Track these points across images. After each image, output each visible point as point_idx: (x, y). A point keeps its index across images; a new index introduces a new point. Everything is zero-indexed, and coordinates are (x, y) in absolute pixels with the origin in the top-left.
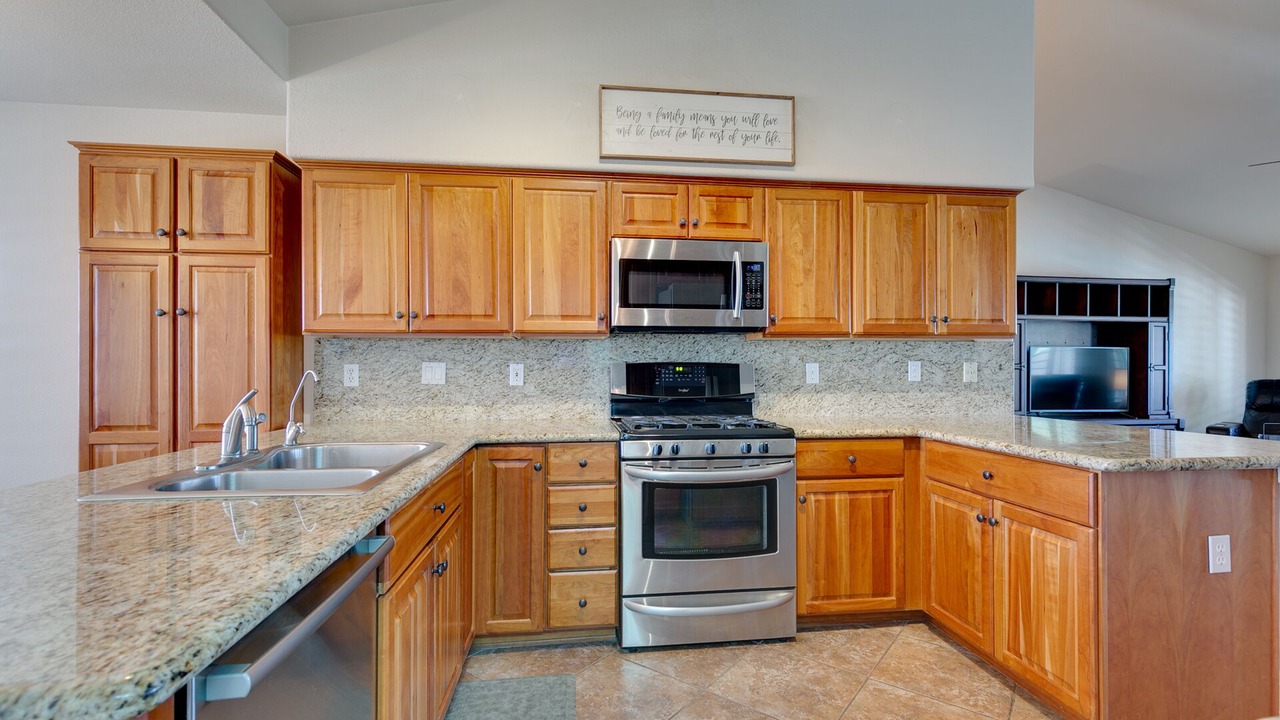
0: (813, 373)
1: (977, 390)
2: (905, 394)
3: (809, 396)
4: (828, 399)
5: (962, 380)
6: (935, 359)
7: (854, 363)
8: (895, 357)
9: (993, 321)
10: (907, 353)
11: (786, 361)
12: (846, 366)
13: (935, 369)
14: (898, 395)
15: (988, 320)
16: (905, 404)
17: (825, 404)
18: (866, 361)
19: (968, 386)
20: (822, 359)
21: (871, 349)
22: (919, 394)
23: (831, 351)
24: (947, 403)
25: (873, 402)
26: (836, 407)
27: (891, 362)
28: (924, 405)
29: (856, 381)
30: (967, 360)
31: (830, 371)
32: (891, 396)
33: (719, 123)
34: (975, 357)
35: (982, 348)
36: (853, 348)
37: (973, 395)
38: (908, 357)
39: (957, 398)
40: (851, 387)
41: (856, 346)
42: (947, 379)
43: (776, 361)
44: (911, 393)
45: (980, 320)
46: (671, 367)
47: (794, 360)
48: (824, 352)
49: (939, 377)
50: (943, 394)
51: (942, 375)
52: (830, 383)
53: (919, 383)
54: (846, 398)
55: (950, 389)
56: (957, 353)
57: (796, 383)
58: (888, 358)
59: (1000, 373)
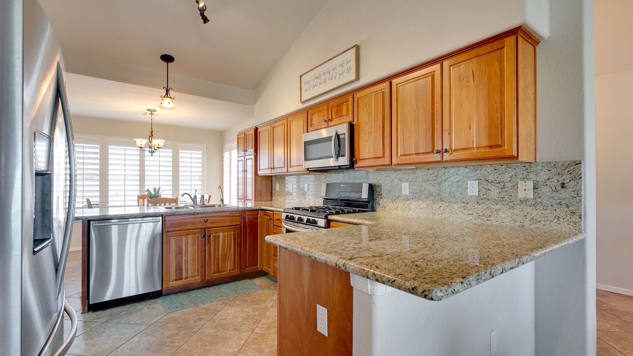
0: (406, 188)
1: (535, 205)
2: (465, 205)
3: (403, 202)
4: (414, 204)
5: (517, 196)
6: (491, 179)
7: (429, 182)
8: (458, 178)
9: (491, 147)
10: (467, 175)
11: (392, 182)
12: (424, 185)
13: (490, 187)
14: (460, 205)
15: (486, 147)
16: (466, 212)
17: (412, 207)
18: (437, 181)
19: (524, 201)
20: (410, 180)
21: (441, 172)
22: (477, 206)
23: (416, 175)
24: (501, 214)
25: (442, 209)
26: (418, 210)
27: (455, 181)
28: (481, 214)
29: (430, 194)
30: (523, 179)
31: (415, 187)
32: (455, 205)
33: (331, 72)
34: (532, 176)
35: (539, 168)
36: (429, 173)
37: (529, 209)
38: (468, 178)
39: (512, 211)
40: (427, 198)
41: (431, 171)
42: (503, 195)
43: (387, 181)
44: (469, 205)
45: (478, 148)
46: (339, 185)
47: (396, 181)
48: (412, 176)
49: (494, 193)
50: (498, 207)
51: (498, 191)
52: (415, 195)
53: (476, 197)
54: (424, 205)
55: (505, 203)
56: (513, 174)
57: (397, 194)
58: (452, 179)
59: (563, 191)
